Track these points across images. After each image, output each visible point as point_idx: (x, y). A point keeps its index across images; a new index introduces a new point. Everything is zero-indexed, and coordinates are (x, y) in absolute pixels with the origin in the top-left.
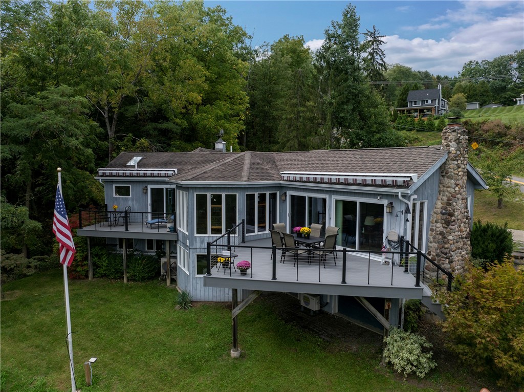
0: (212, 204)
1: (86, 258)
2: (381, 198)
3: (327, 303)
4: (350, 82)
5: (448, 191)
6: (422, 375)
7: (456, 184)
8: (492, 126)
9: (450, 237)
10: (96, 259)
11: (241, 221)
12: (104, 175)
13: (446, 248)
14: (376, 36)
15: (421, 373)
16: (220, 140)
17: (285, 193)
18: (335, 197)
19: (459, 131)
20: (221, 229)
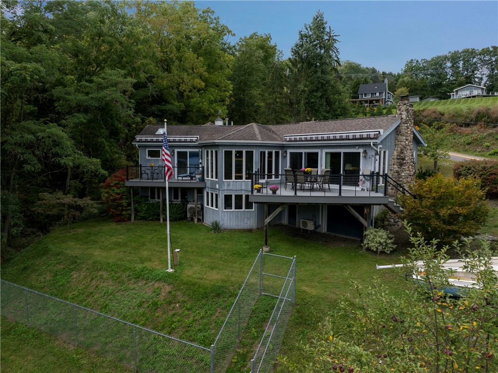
0: (236, 158)
1: (129, 205)
2: (358, 148)
3: (320, 225)
4: (319, 74)
5: (401, 144)
6: (389, 252)
7: (406, 140)
8: (430, 112)
9: (403, 174)
10: (137, 205)
11: (257, 170)
12: (140, 141)
13: (400, 181)
14: (331, 35)
15: (388, 250)
16: (219, 118)
17: (286, 152)
18: (325, 151)
19: (408, 104)
20: (242, 176)
